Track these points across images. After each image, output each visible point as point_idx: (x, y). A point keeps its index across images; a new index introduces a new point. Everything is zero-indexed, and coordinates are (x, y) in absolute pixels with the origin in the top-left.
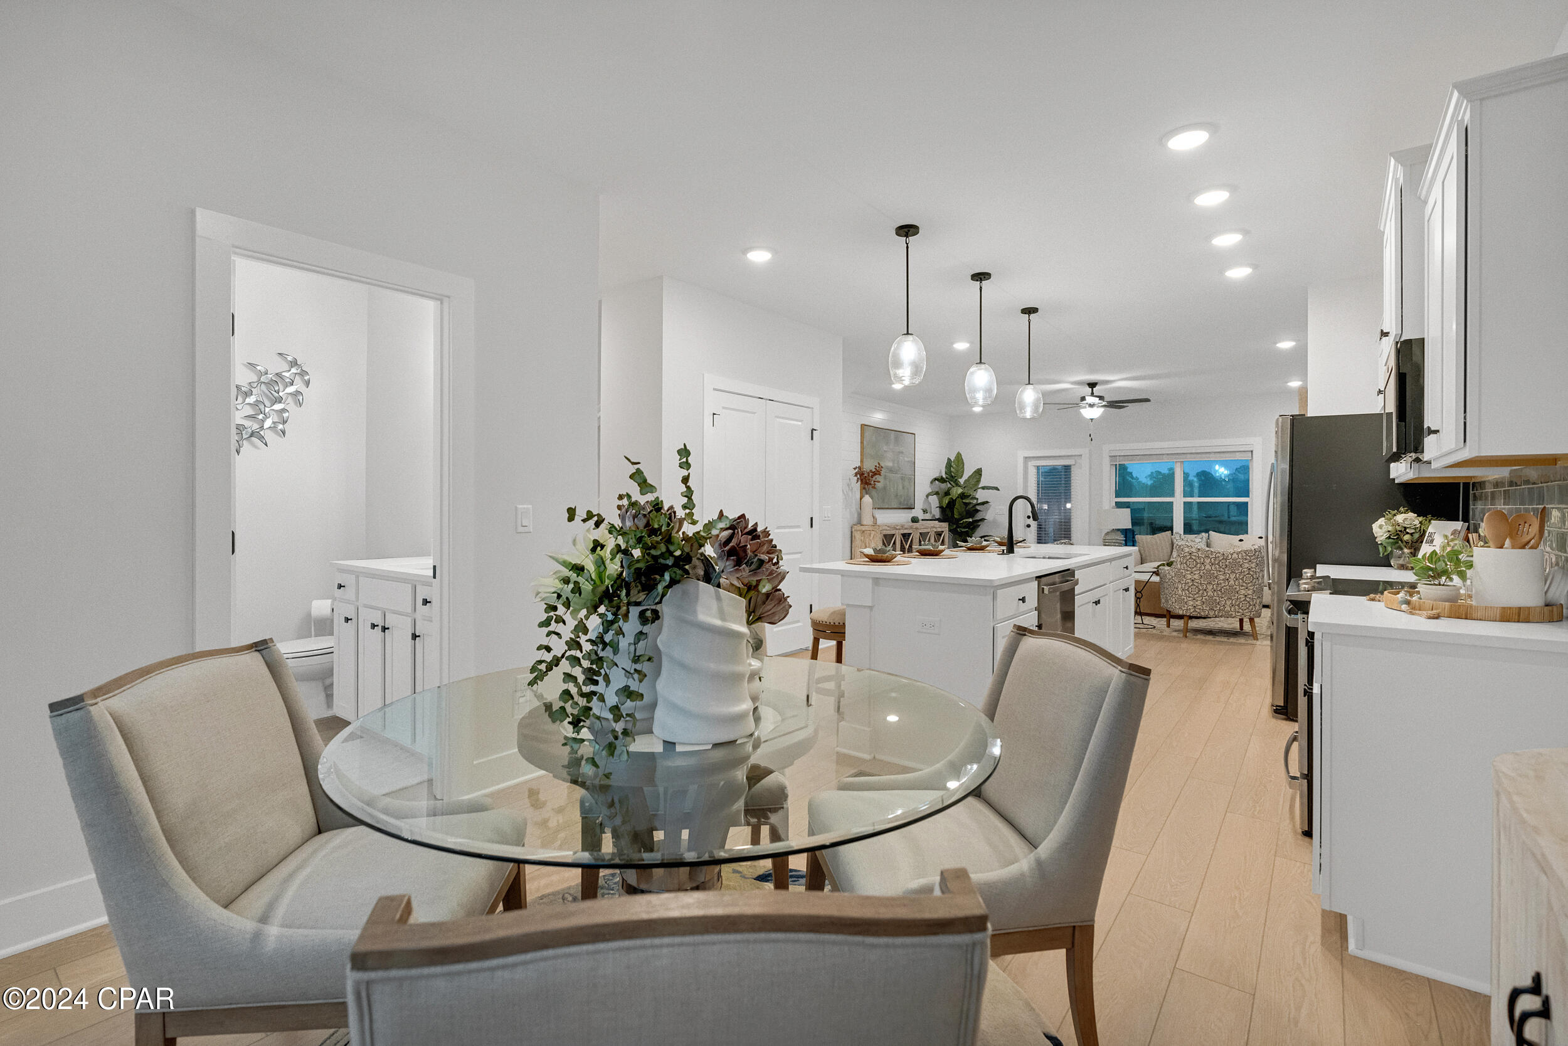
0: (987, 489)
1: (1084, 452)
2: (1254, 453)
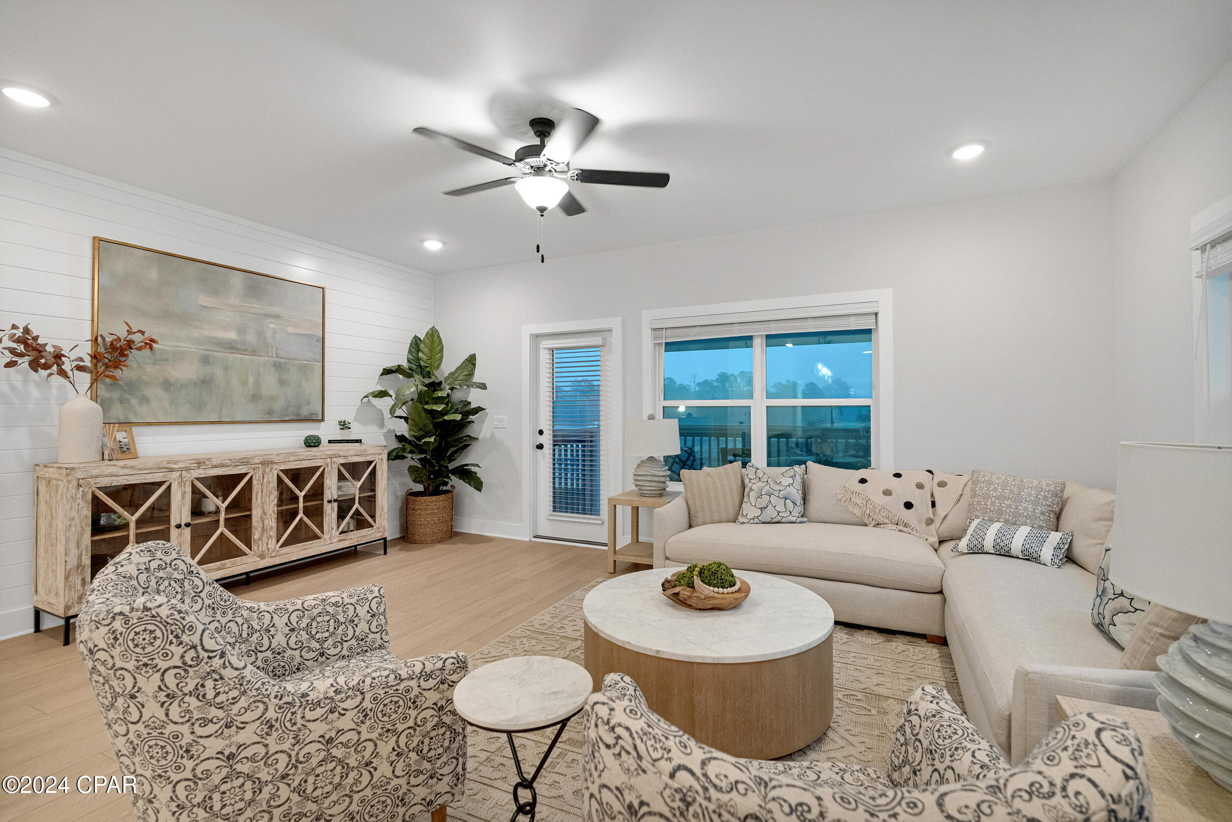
1: (615, 323)
2: (880, 316)
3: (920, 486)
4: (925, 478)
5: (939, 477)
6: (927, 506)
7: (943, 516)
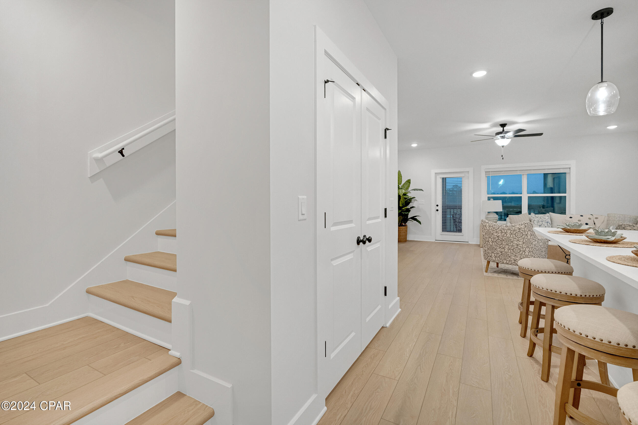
0: (417, 190)
1: (470, 169)
2: (571, 169)
3: (590, 219)
4: (591, 217)
5: (595, 216)
6: (593, 224)
7: (598, 226)
